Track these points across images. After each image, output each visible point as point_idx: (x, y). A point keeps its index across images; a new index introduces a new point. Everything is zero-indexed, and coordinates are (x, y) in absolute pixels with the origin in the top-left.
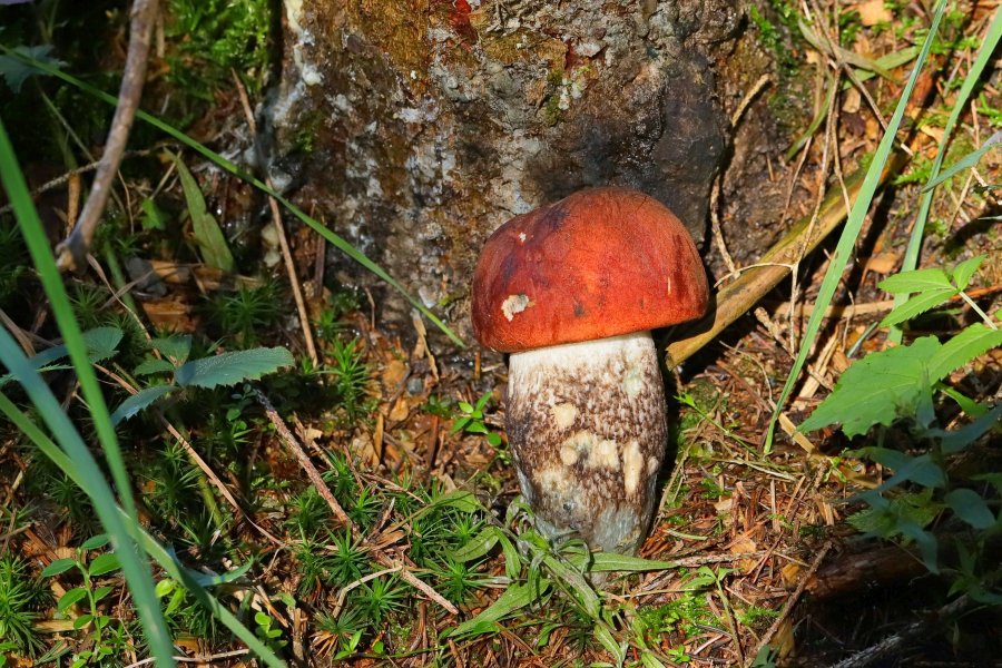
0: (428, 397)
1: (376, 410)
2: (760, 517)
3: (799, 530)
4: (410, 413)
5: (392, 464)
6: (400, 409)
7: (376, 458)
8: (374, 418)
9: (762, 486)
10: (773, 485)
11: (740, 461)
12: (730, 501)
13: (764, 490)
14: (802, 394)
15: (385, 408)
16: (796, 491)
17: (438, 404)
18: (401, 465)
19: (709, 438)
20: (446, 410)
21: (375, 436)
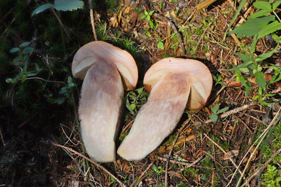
0: (136, 7)
1: (121, 9)
2: (217, 59)
3: (227, 64)
4: (130, 11)
5: (123, 25)
6: (128, 10)
7: (117, 24)
8: (120, 11)
9: (220, 50)
10: (222, 50)
11: (215, 42)
12: (209, 53)
13: (220, 51)
14: (240, 22)
15: (124, 8)
16: (229, 53)
17: (138, 10)
18: (125, 26)
19: (208, 33)
20: (140, 12)
21: (119, 17)
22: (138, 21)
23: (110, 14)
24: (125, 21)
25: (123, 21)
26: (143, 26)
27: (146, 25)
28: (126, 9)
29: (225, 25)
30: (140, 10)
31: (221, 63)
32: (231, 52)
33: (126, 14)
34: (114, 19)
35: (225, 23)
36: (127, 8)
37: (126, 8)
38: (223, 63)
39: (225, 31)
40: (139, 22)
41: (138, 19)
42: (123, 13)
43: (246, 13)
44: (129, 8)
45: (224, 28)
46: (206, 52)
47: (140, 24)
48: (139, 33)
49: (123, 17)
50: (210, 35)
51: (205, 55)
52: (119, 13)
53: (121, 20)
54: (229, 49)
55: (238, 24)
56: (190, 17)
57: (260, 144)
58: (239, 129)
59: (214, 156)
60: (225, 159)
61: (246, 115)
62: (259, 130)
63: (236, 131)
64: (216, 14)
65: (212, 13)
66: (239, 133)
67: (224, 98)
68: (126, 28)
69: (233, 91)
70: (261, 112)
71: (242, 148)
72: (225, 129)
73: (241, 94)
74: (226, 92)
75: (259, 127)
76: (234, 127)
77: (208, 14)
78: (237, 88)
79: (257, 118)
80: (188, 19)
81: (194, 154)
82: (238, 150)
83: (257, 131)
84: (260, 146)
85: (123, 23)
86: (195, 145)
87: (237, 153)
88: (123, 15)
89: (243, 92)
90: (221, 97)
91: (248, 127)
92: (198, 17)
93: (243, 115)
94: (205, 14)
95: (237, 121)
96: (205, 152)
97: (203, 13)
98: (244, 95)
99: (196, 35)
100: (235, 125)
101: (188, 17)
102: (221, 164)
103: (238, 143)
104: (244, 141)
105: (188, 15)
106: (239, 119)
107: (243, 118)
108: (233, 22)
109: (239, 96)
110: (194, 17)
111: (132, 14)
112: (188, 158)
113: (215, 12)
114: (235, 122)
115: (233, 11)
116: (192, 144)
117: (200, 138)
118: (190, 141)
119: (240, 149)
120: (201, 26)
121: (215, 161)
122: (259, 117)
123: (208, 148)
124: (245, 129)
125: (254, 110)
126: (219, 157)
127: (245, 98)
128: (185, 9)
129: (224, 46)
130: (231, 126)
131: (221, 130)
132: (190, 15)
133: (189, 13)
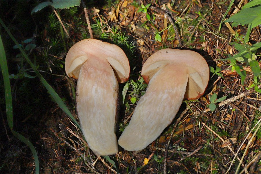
0: (133, 1)
1: (118, 4)
2: (213, 49)
3: (223, 54)
4: (127, 5)
5: (121, 19)
6: (125, 4)
7: (115, 18)
8: (117, 6)
9: (215, 40)
10: (218, 40)
11: (211, 32)
12: (205, 44)
13: (215, 42)
14: (234, 12)
15: (121, 3)
16: (225, 42)
17: (135, 4)
18: (123, 20)
19: (204, 24)
20: (137, 6)
21: (116, 11)
22: (135, 14)
23: (108, 9)
24: (123, 15)
25: (121, 15)
26: (141, 20)
27: (143, 18)
28: (124, 4)
29: (220, 16)
30: (137, 4)
31: (217, 53)
32: (227, 41)
33: (124, 8)
34: (112, 14)
35: (220, 14)
36: (125, 2)
37: (123, 2)
38: (219, 53)
39: (220, 22)
40: (137, 15)
41: (136, 13)
42: (121, 7)
43: (240, 3)
44: (126, 2)
45: (219, 18)
46: (203, 43)
47: (137, 17)
48: (136, 26)
49: (121, 11)
50: (205, 26)
51: (201, 46)
52: (117, 7)
53: (119, 14)
54: (224, 39)
55: (232, 15)
56: (186, 9)
57: (258, 131)
58: (237, 117)
59: (213, 144)
60: (223, 147)
61: (243, 102)
62: (256, 117)
63: (234, 119)
64: (211, 5)
65: (207, 4)
66: (237, 121)
67: (221, 87)
68: (124, 22)
69: (229, 80)
70: (257, 99)
71: (240, 135)
72: (223, 117)
73: (238, 82)
74: (222, 81)
75: (256, 114)
76: (232, 115)
77: (203, 5)
78: (233, 77)
79: (254, 106)
80: (184, 11)
81: (193, 143)
82: (236, 137)
83: (254, 118)
84: (257, 133)
85: (121, 17)
86: (194, 134)
87: (235, 141)
88: (121, 9)
89: (240, 81)
90: (218, 86)
91: (245, 115)
92: (193, 9)
93: (239, 103)
94: (201, 6)
95: (235, 109)
96: (204, 140)
97: (198, 5)
98: (240, 83)
99: (192, 27)
100: (232, 114)
101: (184, 9)
102: (220, 152)
103: (236, 130)
104: (241, 128)
105: (184, 7)
106: (236, 107)
107: (240, 106)
108: (227, 12)
109: (236, 84)
110: (190, 9)
111: (130, 8)
112: (187, 147)
113: (210, 3)
114: (233, 111)
115: (227, 2)
116: (191, 133)
117: (199, 127)
118: (189, 130)
119: (238, 137)
120: (196, 18)
121: (214, 149)
122: (255, 104)
123: (207, 137)
124: (242, 117)
125: (251, 98)
126: (218, 145)
127: (242, 86)
128: (180, 2)
129: (219, 36)
130: (229, 115)
131: (219, 118)
132: (186, 7)
133: (185, 5)
